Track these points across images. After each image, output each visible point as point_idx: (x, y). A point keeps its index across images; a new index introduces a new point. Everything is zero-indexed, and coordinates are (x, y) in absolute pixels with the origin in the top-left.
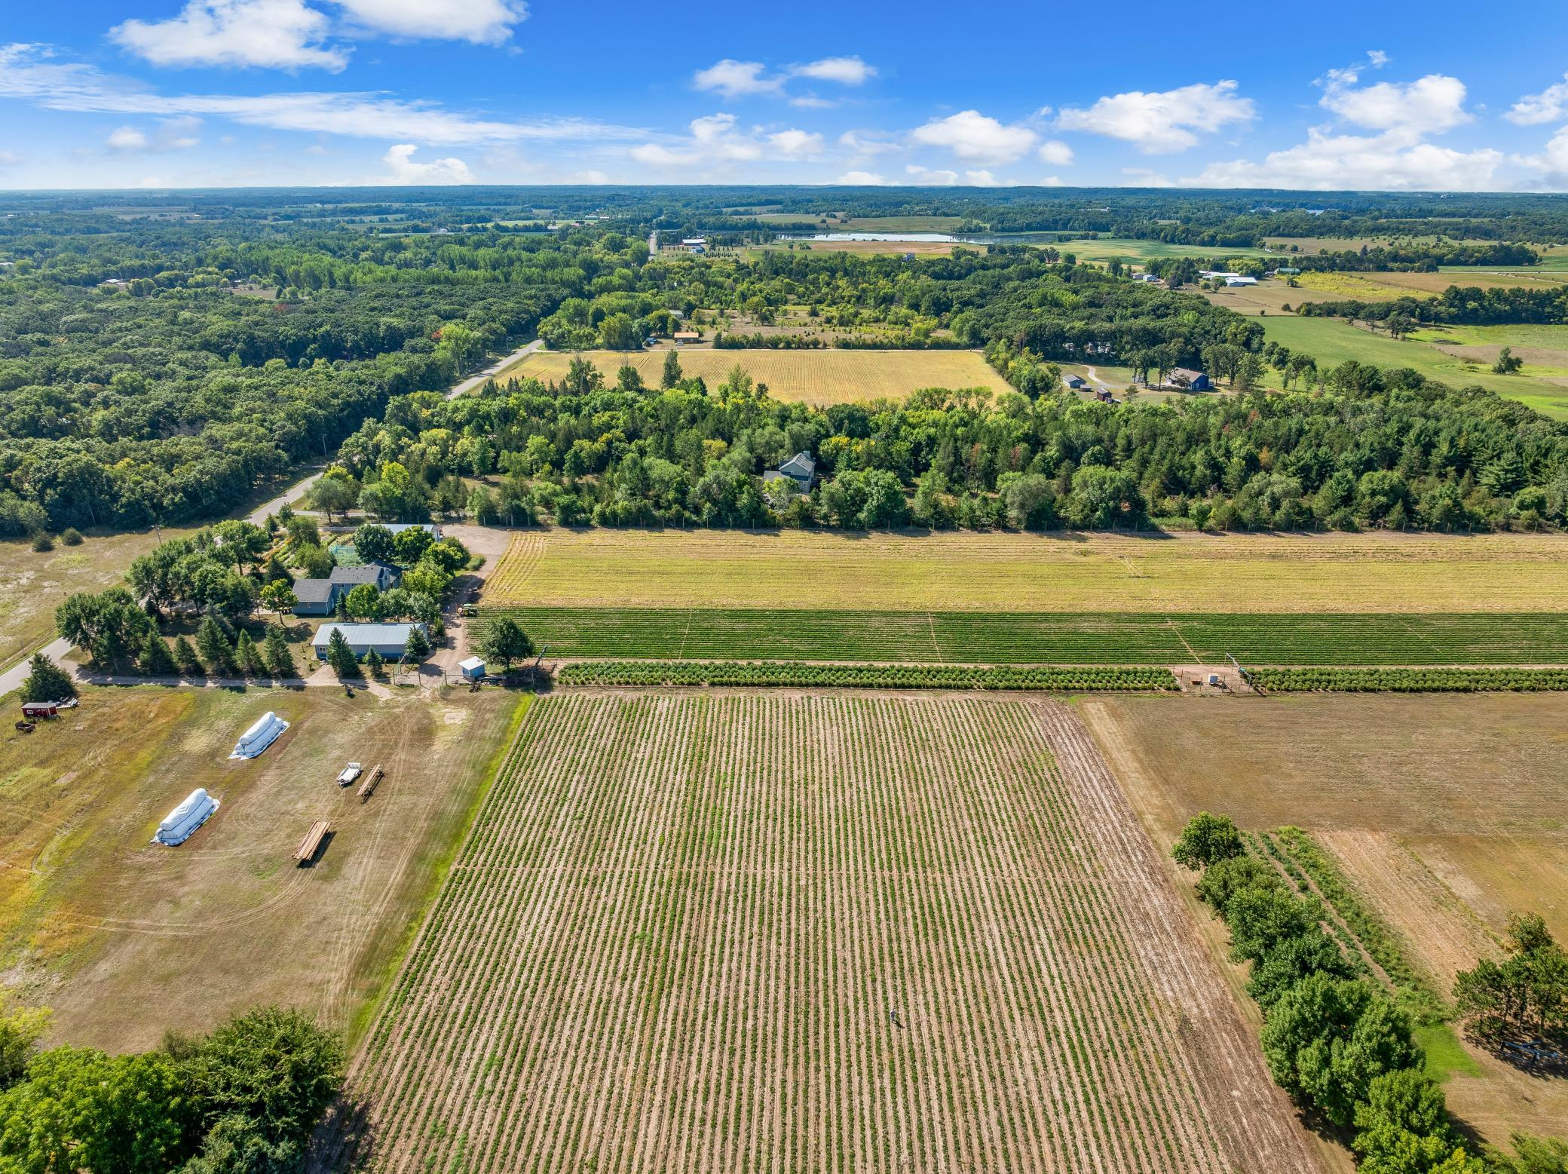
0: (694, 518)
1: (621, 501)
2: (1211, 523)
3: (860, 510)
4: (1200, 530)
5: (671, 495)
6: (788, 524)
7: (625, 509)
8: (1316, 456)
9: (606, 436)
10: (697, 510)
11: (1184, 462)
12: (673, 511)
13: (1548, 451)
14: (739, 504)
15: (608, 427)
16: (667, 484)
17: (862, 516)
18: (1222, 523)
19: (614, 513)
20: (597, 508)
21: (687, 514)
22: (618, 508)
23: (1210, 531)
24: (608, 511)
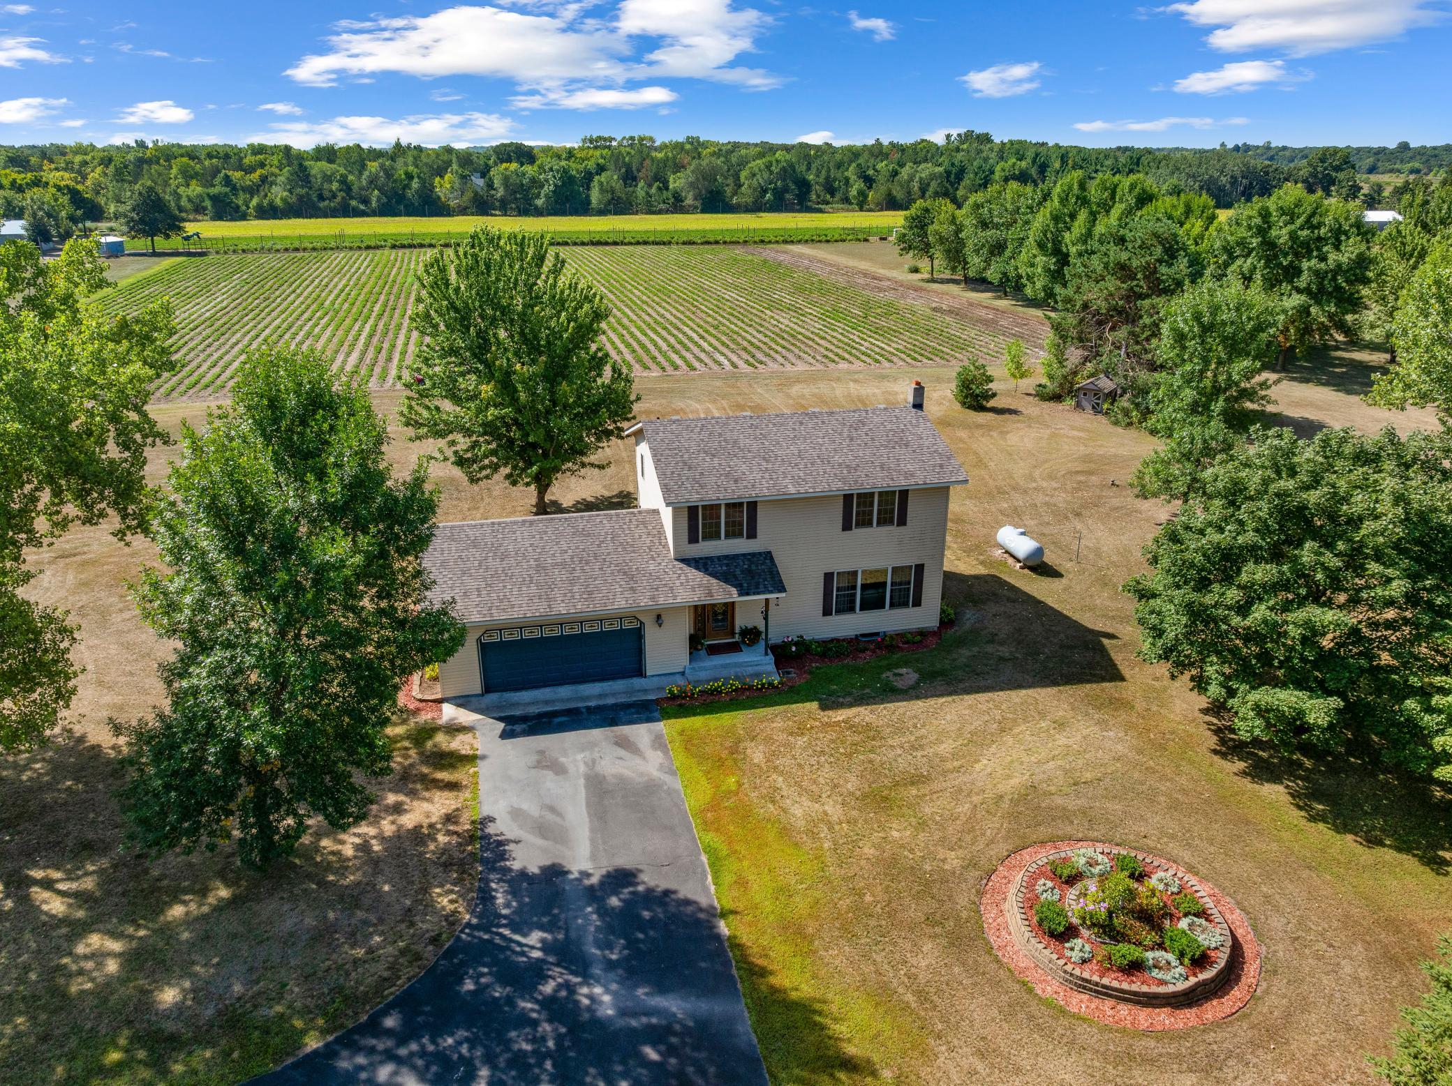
0: (362, 207)
1: (278, 194)
2: (872, 206)
3: (538, 196)
4: (861, 210)
5: (335, 186)
6: (463, 211)
7: (284, 200)
8: (953, 164)
9: (259, 172)
10: (366, 201)
11: (839, 175)
12: (339, 199)
13: (1139, 159)
14: (409, 194)
15: (262, 165)
16: (328, 179)
17: (539, 202)
18: (878, 204)
19: (271, 204)
20: (254, 202)
21: (354, 203)
22: (278, 202)
23: (870, 210)
24: (265, 202)
